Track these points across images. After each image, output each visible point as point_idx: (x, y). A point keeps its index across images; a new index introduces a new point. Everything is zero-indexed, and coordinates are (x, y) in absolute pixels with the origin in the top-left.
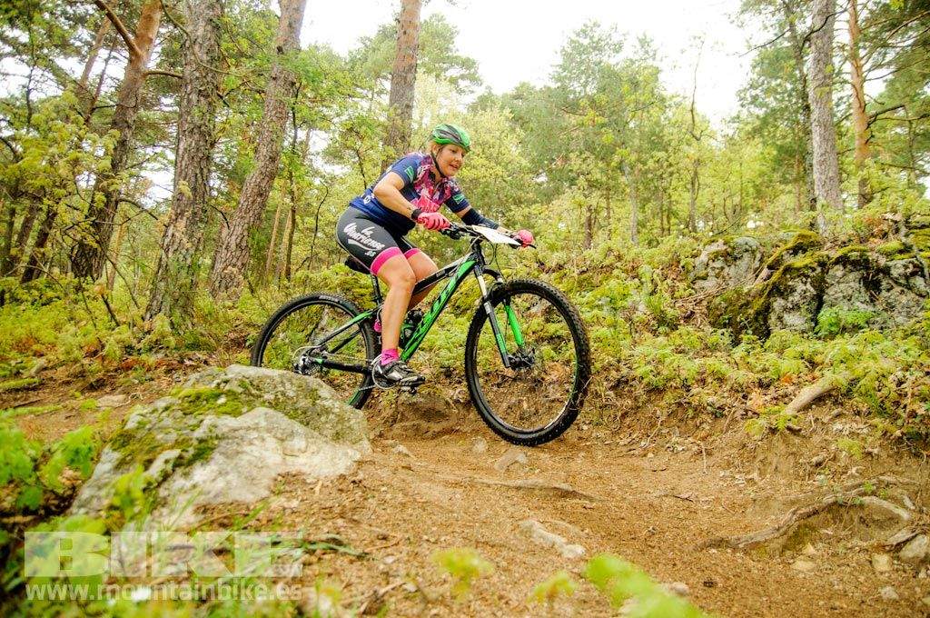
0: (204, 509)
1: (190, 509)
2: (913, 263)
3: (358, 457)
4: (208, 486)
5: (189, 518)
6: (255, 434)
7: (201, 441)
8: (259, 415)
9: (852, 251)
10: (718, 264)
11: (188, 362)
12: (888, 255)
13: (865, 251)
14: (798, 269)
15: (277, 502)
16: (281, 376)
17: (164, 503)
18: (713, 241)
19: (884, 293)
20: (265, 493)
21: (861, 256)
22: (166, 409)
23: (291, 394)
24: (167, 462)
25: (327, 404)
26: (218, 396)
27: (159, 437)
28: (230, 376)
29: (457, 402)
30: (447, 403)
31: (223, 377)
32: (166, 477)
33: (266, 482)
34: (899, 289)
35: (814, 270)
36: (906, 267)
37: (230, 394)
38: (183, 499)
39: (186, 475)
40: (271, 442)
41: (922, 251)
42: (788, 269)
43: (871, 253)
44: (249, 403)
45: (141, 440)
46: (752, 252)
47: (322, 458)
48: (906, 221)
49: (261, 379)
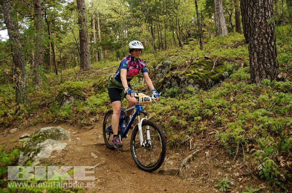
0: (40, 160)
1: (38, 161)
2: (184, 78)
3: (67, 144)
4: (40, 157)
5: (38, 162)
6: (47, 145)
7: (38, 149)
8: (47, 141)
9: (175, 74)
10: (160, 70)
11: (31, 115)
12: (181, 75)
13: (178, 74)
15: (52, 157)
16: (52, 128)
17: (34, 161)
18: (159, 63)
19: (181, 85)
20: (50, 156)
21: (177, 75)
22: (30, 141)
23: (54, 132)
24: (33, 154)
25: (61, 132)
26: (39, 136)
27: (30, 148)
28: (41, 131)
29: (93, 121)
30: (91, 122)
31: (40, 132)
32: (33, 156)
33: (50, 153)
34: (183, 83)
35: (170, 78)
36: (183, 79)
37: (42, 135)
38: (36, 160)
39: (36, 155)
40: (50, 146)
41: (189, 73)
42: (165, 78)
43: (178, 75)
44: (46, 136)
45: (27, 149)
46: (169, 65)
47: (60, 146)
48: (191, 62)
49: (47, 130)
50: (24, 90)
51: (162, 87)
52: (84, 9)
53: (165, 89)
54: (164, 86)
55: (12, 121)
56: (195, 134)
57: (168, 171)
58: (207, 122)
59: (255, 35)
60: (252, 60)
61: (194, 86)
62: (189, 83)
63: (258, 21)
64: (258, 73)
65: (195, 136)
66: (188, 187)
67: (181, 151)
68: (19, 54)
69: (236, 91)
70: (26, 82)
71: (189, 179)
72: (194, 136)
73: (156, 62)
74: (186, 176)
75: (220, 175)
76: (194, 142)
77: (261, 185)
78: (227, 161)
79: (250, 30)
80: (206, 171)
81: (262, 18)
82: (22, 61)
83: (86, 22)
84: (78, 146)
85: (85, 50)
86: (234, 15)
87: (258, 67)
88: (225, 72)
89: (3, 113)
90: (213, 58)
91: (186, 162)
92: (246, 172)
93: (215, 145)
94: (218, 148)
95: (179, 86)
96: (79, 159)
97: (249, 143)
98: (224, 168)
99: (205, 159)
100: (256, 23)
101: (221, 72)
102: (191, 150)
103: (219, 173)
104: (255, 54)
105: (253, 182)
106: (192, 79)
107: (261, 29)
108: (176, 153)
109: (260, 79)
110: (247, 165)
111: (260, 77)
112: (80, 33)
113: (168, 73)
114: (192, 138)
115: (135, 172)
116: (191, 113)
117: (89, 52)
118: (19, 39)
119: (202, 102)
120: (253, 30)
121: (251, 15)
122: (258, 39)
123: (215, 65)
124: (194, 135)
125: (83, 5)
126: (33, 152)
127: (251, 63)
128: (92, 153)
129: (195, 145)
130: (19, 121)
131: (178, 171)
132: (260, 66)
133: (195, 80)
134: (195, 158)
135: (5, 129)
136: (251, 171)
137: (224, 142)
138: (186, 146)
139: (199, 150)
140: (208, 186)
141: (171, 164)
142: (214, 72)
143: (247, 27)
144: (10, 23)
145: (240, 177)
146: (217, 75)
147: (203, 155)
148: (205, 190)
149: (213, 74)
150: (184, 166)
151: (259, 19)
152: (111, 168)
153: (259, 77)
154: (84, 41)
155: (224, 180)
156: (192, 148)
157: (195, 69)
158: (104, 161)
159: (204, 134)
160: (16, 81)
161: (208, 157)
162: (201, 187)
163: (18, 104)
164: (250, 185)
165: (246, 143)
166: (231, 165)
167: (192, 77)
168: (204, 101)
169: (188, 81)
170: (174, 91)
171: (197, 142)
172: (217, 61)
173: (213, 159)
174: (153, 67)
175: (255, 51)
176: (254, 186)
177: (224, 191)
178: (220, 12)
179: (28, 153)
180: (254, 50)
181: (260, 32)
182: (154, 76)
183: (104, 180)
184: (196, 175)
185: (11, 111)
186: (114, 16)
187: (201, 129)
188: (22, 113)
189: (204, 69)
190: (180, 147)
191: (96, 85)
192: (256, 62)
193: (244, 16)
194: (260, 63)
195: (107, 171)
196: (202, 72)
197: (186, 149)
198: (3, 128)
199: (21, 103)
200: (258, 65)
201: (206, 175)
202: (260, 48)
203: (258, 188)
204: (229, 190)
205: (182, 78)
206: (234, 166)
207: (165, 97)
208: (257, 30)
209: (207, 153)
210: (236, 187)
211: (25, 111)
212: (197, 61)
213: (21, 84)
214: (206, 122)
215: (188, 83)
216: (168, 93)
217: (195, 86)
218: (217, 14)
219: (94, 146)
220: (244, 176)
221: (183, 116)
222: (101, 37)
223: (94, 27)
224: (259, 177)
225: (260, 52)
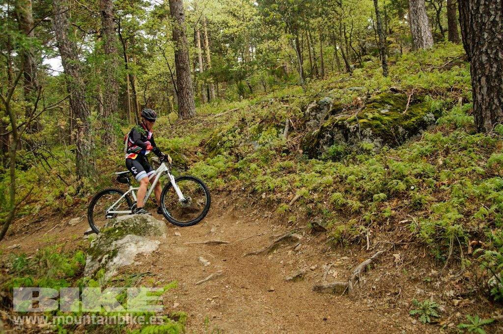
0: (118, 269)
1: (115, 270)
2: (356, 126)
3: (159, 243)
4: (118, 263)
5: (115, 272)
6: (128, 244)
7: (113, 250)
8: (128, 237)
9: (340, 121)
10: (314, 113)
12: (350, 123)
13: (345, 120)
14: (325, 128)
15: (136, 263)
16: (134, 217)
17: (108, 269)
18: (312, 102)
19: (350, 139)
20: (133, 261)
21: (343, 123)
22: (101, 238)
23: (138, 223)
24: (106, 258)
25: (150, 224)
26: (115, 230)
27: (101, 248)
28: (118, 222)
29: (202, 204)
30: (199, 205)
31: (116, 222)
32: (106, 262)
33: (133, 258)
34: (353, 136)
35: (330, 128)
36: (354, 128)
37: (119, 228)
38: (112, 268)
39: (112, 261)
40: (133, 245)
41: (363, 118)
42: (322, 128)
43: (345, 122)
44: (125, 230)
45: (96, 251)
46: (328, 105)
47: (148, 246)
48: (367, 99)
49: (128, 220)
50: (89, 154)
51: (318, 144)
52: (181, 14)
53: (322, 147)
54: (321, 142)
55: (72, 206)
56: (375, 223)
57: (329, 287)
58: (397, 202)
59: (483, 46)
60: (478, 90)
61: (373, 141)
62: (365, 136)
63: (488, 20)
64: (489, 114)
65: (375, 227)
66: (363, 315)
67: (351, 253)
68: (79, 96)
69: (447, 147)
70: (92, 142)
71: (365, 300)
72: (373, 228)
73: (305, 101)
74: (360, 296)
75: (420, 295)
76: (373, 238)
77: (496, 312)
78: (432, 271)
79: (473, 37)
80: (395, 288)
81: (497, 14)
82: (84, 106)
83: (185, 37)
84: (177, 246)
85: (185, 84)
86: (445, 10)
87: (489, 103)
88: (428, 115)
89: (58, 194)
90: (406, 91)
91: (359, 271)
92: (466, 289)
93: (411, 242)
94: (416, 247)
95: (346, 141)
96: (180, 266)
97: (472, 239)
98: (427, 282)
99: (394, 266)
100: (484, 24)
101: (421, 115)
102: (368, 251)
103: (419, 291)
104: (483, 79)
105: (480, 307)
106: (368, 129)
107: (494, 33)
108: (342, 256)
109: (493, 124)
110: (469, 278)
111: (492, 121)
112: (176, 56)
113: (327, 118)
114: (371, 231)
115: (272, 288)
116: (369, 187)
117: (191, 87)
118: (79, 71)
119: (388, 168)
120: (479, 37)
121: (475, 9)
122: (489, 51)
123: (410, 103)
124: (373, 225)
125: (180, 7)
126: (107, 256)
127: (476, 97)
128: (201, 257)
129: (375, 242)
130: (82, 206)
131: (346, 286)
132: (493, 101)
133: (375, 129)
134: (375, 265)
135: (62, 219)
136: (475, 288)
137: (426, 236)
138: (359, 244)
139: (382, 251)
140: (398, 313)
141: (334, 275)
142: (408, 114)
143: (468, 30)
144: (65, 45)
145: (457, 297)
146: (413, 119)
147: (389, 260)
148: (394, 320)
149: (406, 118)
150: (357, 278)
151: (491, 15)
152: (233, 282)
153: (490, 122)
154: (183, 69)
155: (426, 303)
156: (370, 248)
157: (374, 111)
158: (221, 271)
159: (392, 223)
160: (75, 139)
161: (398, 263)
162: (386, 314)
163: (80, 178)
164: (475, 313)
165: (466, 238)
166: (439, 278)
167: (370, 126)
168: (391, 167)
169: (361, 132)
170: (339, 150)
171: (379, 237)
172: (414, 95)
173: (407, 267)
174: (301, 111)
175: (483, 74)
176: (483, 314)
177: (427, 322)
178: (419, 6)
179: (99, 258)
180: (480, 72)
181: (493, 39)
182: (304, 125)
183: (221, 302)
184: (378, 294)
185: (69, 190)
186: (232, 25)
187: (386, 215)
188: (87, 193)
189: (390, 110)
190: (350, 245)
191: (206, 144)
192: (485, 93)
193: (463, 12)
194: (492, 95)
195: (227, 287)
196: (386, 115)
197: (360, 250)
198: (58, 217)
199: (85, 176)
200: (488, 99)
201: (396, 294)
202: (492, 68)
203: (490, 317)
204: (437, 320)
205: (351, 126)
206: (446, 279)
207: (323, 160)
208: (485, 37)
209: (397, 256)
210: (448, 315)
211: (92, 188)
212: (378, 97)
213: (83, 145)
214: (395, 203)
215: (362, 135)
216: (327, 154)
217: (375, 140)
218: (414, 10)
219: (204, 246)
220: (463, 296)
221: (354, 192)
222: (212, 61)
223: (199, 44)
224: (491, 298)
225: (492, 76)
